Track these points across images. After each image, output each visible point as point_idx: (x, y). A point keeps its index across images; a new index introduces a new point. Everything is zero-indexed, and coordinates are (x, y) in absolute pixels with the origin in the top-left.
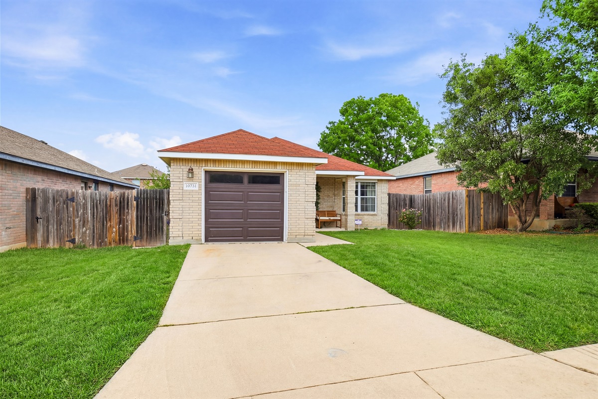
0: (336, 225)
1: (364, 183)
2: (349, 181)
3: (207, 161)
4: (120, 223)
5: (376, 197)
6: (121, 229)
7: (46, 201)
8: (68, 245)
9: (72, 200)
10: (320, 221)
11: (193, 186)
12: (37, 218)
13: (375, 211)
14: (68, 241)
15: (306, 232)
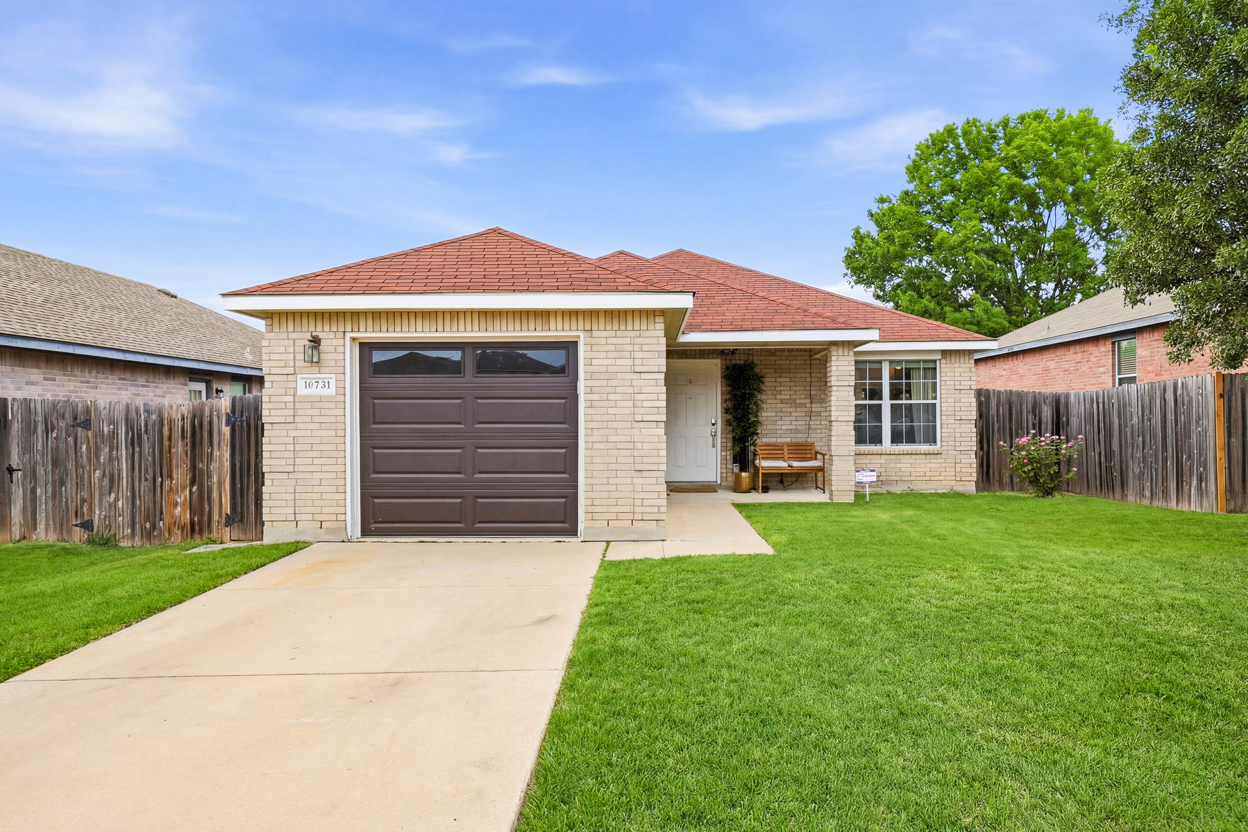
0: (816, 484)
1: (900, 362)
2: (833, 358)
3: (355, 315)
4: (193, 482)
5: (937, 402)
6: (195, 496)
7: (29, 429)
8: (79, 535)
9: (87, 425)
10: (761, 471)
11: (321, 384)
12: (11, 471)
13: (935, 442)
14: (76, 525)
15: (637, 509)
